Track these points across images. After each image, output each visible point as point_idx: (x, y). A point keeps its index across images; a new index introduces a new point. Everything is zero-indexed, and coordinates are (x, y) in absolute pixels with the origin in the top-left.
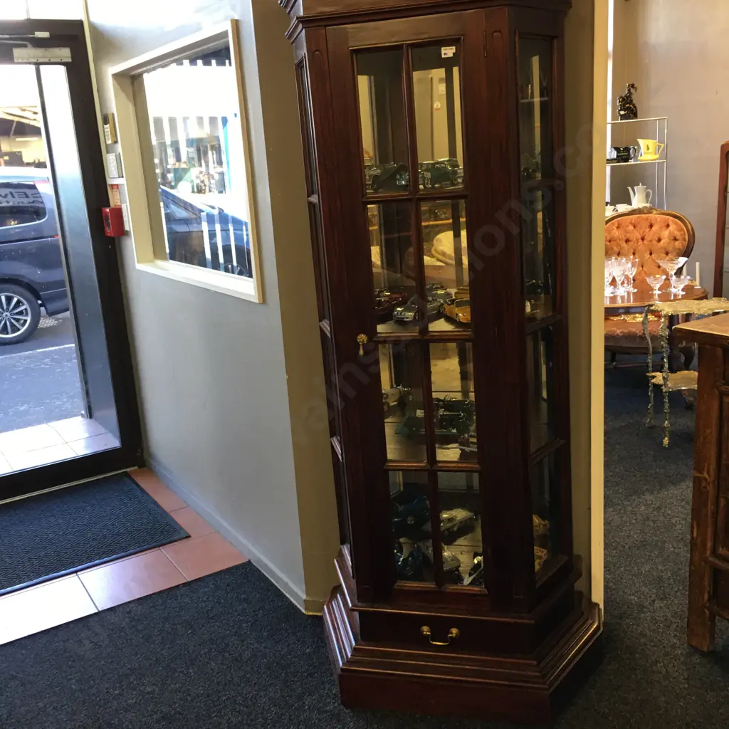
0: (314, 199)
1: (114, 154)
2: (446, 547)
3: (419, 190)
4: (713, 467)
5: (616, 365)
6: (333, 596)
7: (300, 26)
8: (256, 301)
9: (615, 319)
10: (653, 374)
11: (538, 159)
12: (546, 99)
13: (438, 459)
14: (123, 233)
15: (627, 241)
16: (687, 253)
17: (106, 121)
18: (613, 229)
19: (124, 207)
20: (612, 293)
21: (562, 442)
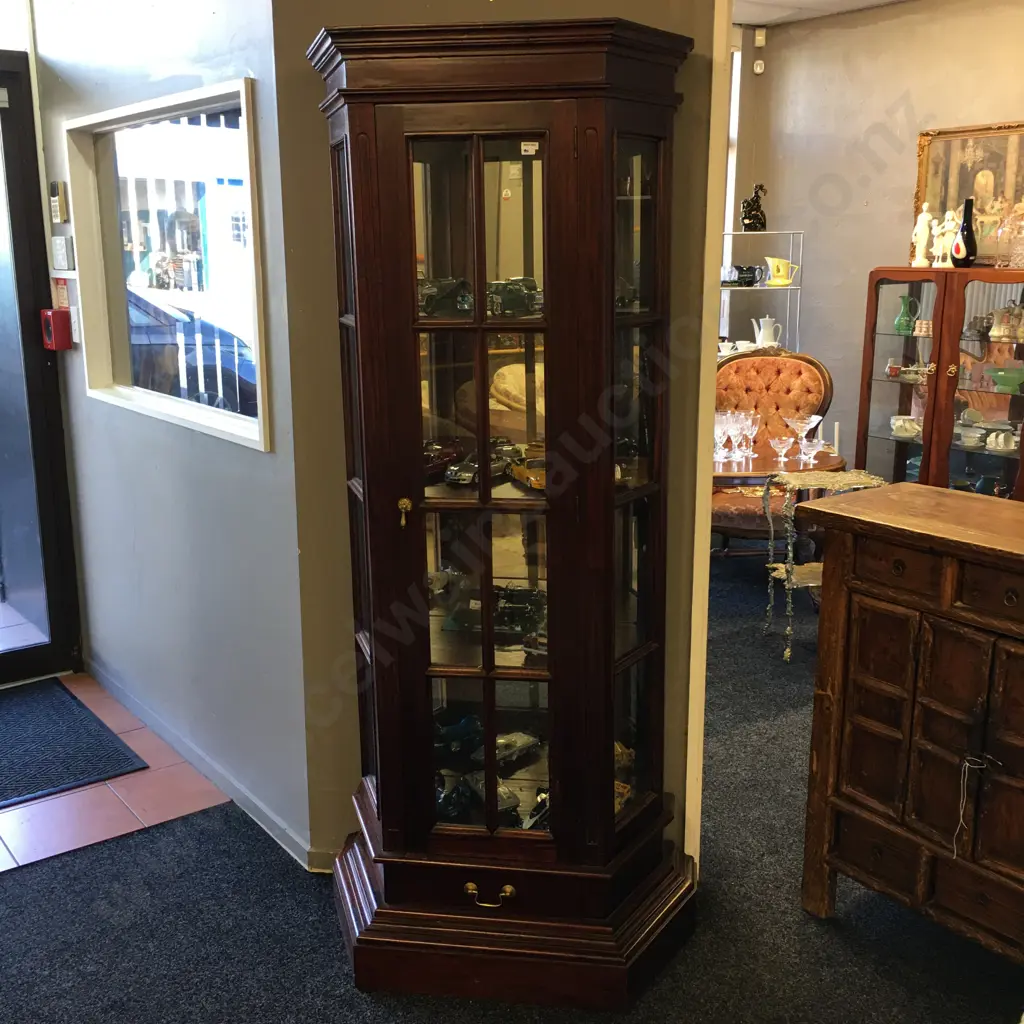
0: (349, 320)
1: (63, 238)
2: (500, 781)
3: (485, 317)
4: (838, 682)
5: (727, 553)
6: (348, 845)
7: (342, 101)
8: (261, 448)
9: (730, 491)
10: (775, 565)
11: (637, 286)
12: (649, 197)
13: (497, 663)
14: (68, 344)
15: (748, 390)
16: (822, 410)
17: (53, 191)
18: (730, 374)
19: (73, 311)
20: (726, 458)
21: (656, 645)
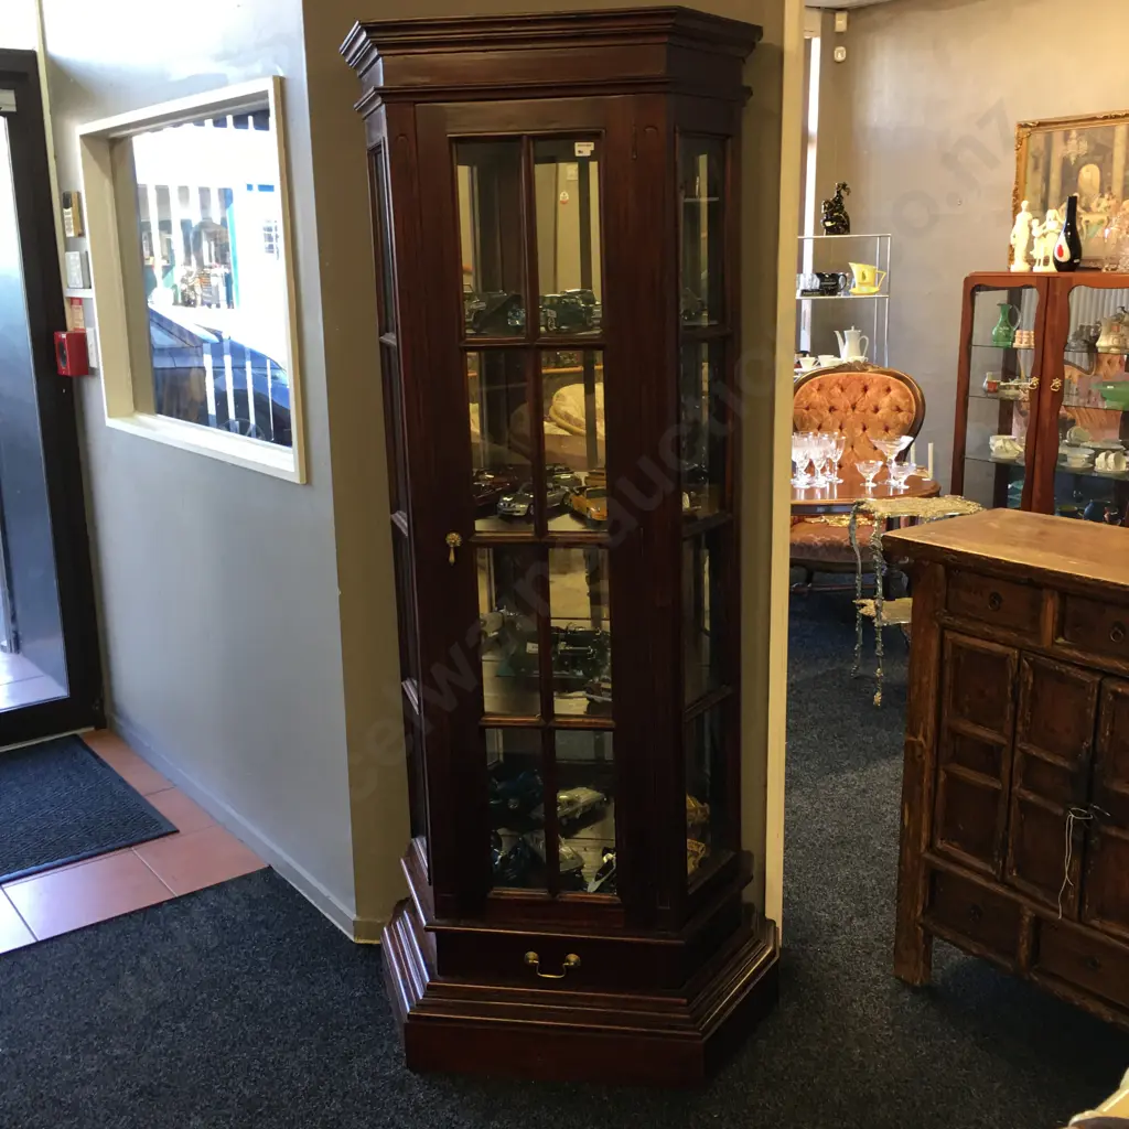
0: (390, 339)
1: (77, 253)
2: (563, 840)
3: (539, 334)
4: (931, 728)
6: (397, 914)
7: (379, 100)
8: (297, 480)
9: (813, 520)
10: (863, 601)
11: (704, 297)
12: (716, 199)
13: (556, 711)
14: (85, 370)
15: (832, 409)
16: (913, 430)
17: (66, 203)
18: (812, 391)
19: (89, 332)
20: (808, 484)
21: (730, 690)
